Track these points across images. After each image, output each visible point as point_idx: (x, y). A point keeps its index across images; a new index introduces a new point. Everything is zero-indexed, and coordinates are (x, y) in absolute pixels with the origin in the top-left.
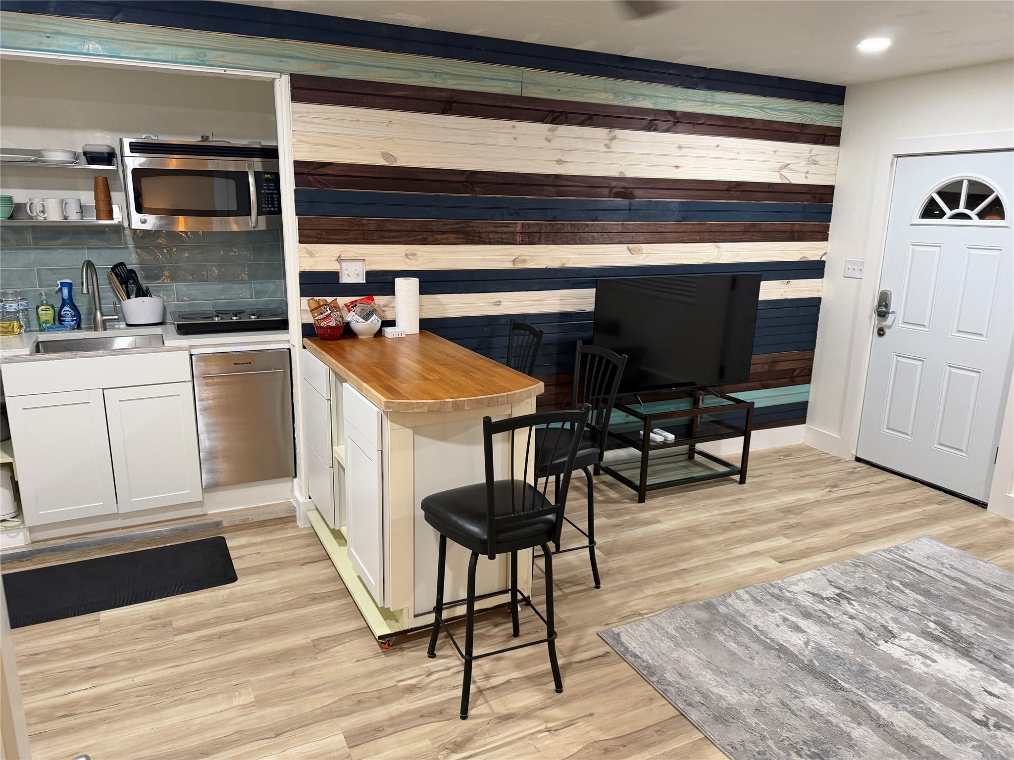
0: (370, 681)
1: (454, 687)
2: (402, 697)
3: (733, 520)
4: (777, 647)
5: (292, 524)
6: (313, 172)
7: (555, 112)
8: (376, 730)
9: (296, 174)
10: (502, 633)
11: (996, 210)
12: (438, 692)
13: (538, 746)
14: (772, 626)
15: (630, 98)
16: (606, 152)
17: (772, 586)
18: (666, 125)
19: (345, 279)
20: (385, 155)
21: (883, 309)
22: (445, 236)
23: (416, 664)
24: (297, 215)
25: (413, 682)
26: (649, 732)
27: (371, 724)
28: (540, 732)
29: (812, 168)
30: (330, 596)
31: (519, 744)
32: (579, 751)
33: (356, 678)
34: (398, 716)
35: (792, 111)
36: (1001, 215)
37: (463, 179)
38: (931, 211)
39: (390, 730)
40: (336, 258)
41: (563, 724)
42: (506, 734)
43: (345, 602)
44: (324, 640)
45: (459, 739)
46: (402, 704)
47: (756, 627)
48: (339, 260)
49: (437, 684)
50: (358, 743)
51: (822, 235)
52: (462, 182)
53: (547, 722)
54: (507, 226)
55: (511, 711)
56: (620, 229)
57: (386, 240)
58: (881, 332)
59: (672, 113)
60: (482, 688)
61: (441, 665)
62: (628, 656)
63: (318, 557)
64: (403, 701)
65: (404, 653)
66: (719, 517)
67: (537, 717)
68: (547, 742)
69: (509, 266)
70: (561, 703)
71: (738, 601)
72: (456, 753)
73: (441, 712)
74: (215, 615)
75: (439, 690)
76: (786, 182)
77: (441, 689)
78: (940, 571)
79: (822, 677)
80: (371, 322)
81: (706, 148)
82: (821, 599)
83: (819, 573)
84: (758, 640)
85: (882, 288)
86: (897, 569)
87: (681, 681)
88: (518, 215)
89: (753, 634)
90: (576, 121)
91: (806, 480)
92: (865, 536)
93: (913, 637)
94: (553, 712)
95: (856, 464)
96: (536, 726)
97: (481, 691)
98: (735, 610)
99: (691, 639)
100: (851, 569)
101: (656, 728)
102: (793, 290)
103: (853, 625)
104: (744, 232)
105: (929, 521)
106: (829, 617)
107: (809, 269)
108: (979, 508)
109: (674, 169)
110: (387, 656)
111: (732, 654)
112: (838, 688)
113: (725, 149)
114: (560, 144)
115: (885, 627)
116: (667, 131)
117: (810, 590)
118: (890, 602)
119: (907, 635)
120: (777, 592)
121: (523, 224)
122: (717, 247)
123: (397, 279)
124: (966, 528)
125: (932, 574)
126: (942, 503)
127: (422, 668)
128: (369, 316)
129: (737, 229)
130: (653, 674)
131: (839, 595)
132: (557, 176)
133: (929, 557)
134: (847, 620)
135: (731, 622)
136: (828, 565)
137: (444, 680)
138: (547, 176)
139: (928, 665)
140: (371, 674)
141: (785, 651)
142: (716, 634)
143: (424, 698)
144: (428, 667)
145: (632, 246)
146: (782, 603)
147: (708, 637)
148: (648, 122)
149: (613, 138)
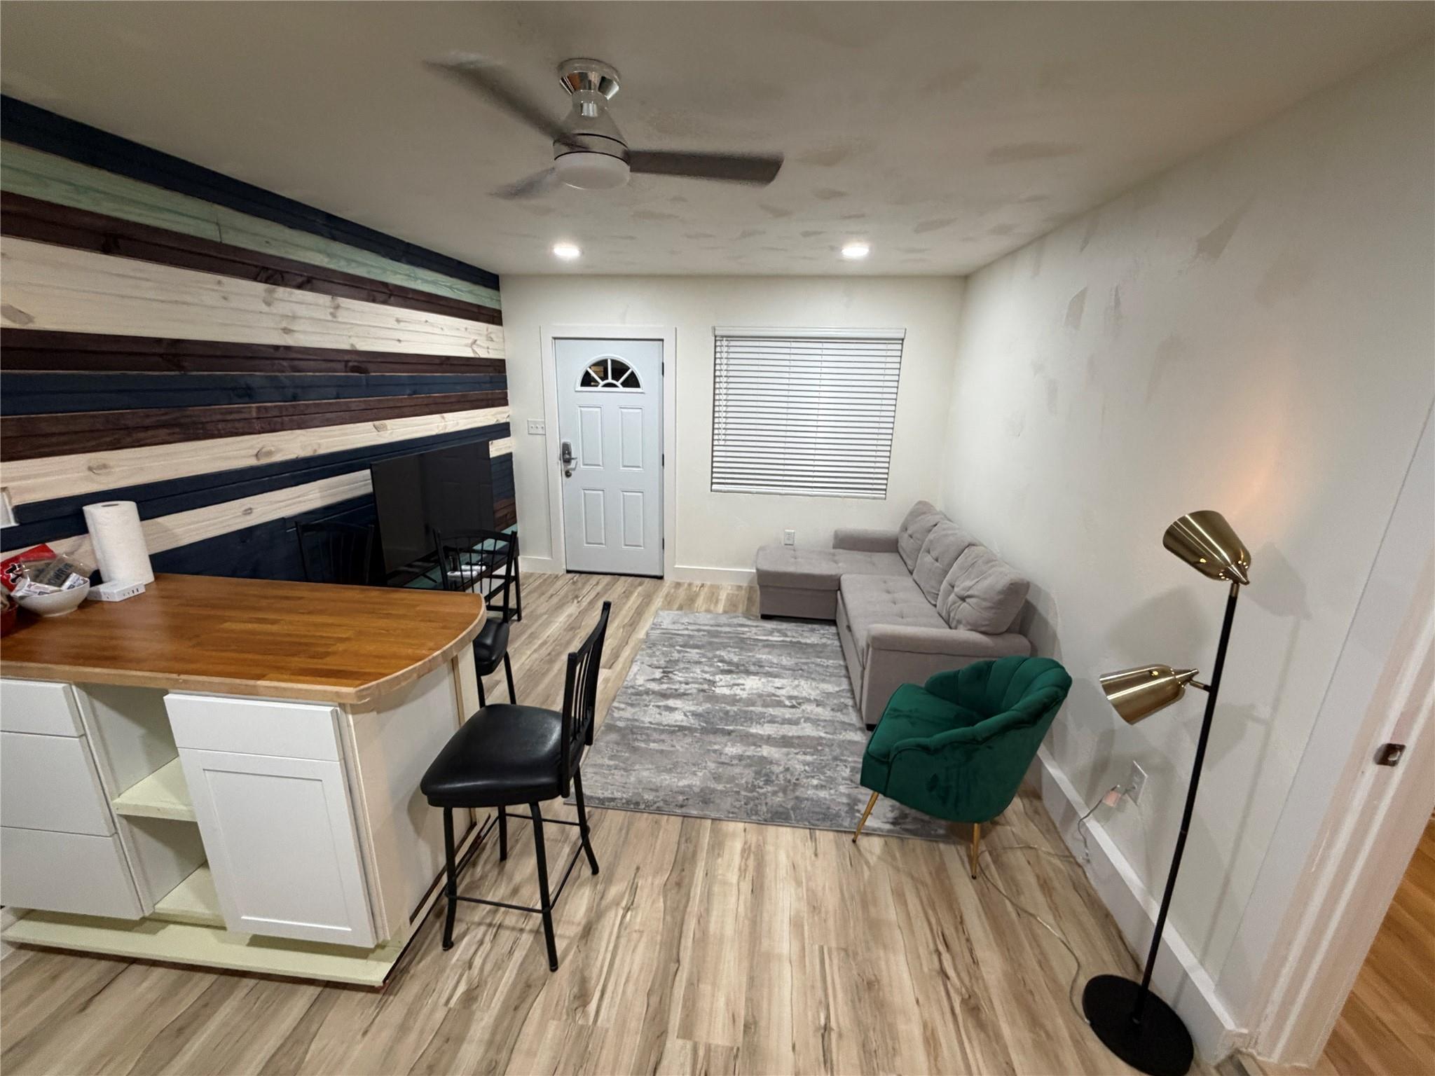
0: (412, 1037)
1: (510, 952)
2: (472, 1014)
4: (677, 729)
7: (268, 269)
10: (488, 867)
11: (632, 382)
12: (500, 972)
13: (637, 928)
14: (658, 716)
15: (343, 263)
16: (332, 321)
17: (627, 688)
18: (383, 297)
21: (566, 455)
22: (150, 433)
23: (442, 971)
25: (462, 988)
26: (683, 847)
28: (624, 916)
29: (491, 345)
30: (206, 1005)
31: (623, 941)
32: (665, 902)
33: (390, 1051)
34: (494, 1033)
35: (470, 292)
36: (637, 385)
37: (161, 350)
38: (587, 381)
39: (504, 1054)
41: (630, 895)
42: (604, 944)
43: (246, 991)
44: (277, 1057)
45: (575, 990)
46: (482, 1019)
47: (651, 723)
49: (488, 967)
51: (503, 401)
52: (161, 355)
53: (618, 904)
54: (238, 412)
55: (583, 922)
56: (363, 406)
57: (47, 450)
58: (568, 474)
59: (385, 285)
60: (536, 928)
61: (469, 945)
62: (607, 804)
64: (478, 1015)
65: (412, 972)
67: (608, 908)
68: (638, 920)
69: (253, 462)
70: (609, 881)
71: (621, 712)
72: (589, 1003)
73: (528, 986)
75: (499, 969)
76: (477, 356)
77: (499, 966)
78: (687, 629)
79: (716, 731)
80: (71, 587)
81: (419, 322)
82: (659, 681)
83: (638, 663)
84: (663, 731)
85: (563, 441)
86: (669, 638)
87: (657, 794)
88: (250, 396)
89: (655, 729)
90: (294, 283)
91: (555, 600)
92: (631, 625)
93: (721, 676)
94: (613, 891)
95: (570, 575)
96: (616, 915)
97: (537, 932)
98: (628, 720)
99: (627, 759)
100: (649, 651)
101: (683, 840)
102: (497, 448)
103: (693, 688)
104: (459, 402)
105: (648, 599)
106: (676, 690)
107: (502, 430)
108: (659, 581)
109: (397, 343)
110: (396, 995)
111: (662, 752)
112: (729, 733)
113: (432, 325)
114: (281, 308)
115: (705, 679)
116: (384, 302)
117: (647, 678)
118: (689, 662)
119: (717, 678)
120: (633, 691)
121: (258, 408)
122: (443, 418)
123: (88, 509)
124: (667, 595)
125: (686, 632)
126: (640, 584)
127: (455, 964)
128: (60, 578)
129: (453, 400)
130: (637, 804)
131: (664, 672)
132: (288, 348)
133: (674, 623)
134: (687, 687)
135: (635, 730)
136: (636, 655)
137: (492, 956)
138: (277, 348)
139: (744, 690)
140: (404, 1029)
141: (682, 728)
142: (637, 744)
143: (496, 990)
144: (458, 960)
145: (377, 423)
146: (645, 697)
147: (635, 750)
148: (366, 291)
149: (337, 307)
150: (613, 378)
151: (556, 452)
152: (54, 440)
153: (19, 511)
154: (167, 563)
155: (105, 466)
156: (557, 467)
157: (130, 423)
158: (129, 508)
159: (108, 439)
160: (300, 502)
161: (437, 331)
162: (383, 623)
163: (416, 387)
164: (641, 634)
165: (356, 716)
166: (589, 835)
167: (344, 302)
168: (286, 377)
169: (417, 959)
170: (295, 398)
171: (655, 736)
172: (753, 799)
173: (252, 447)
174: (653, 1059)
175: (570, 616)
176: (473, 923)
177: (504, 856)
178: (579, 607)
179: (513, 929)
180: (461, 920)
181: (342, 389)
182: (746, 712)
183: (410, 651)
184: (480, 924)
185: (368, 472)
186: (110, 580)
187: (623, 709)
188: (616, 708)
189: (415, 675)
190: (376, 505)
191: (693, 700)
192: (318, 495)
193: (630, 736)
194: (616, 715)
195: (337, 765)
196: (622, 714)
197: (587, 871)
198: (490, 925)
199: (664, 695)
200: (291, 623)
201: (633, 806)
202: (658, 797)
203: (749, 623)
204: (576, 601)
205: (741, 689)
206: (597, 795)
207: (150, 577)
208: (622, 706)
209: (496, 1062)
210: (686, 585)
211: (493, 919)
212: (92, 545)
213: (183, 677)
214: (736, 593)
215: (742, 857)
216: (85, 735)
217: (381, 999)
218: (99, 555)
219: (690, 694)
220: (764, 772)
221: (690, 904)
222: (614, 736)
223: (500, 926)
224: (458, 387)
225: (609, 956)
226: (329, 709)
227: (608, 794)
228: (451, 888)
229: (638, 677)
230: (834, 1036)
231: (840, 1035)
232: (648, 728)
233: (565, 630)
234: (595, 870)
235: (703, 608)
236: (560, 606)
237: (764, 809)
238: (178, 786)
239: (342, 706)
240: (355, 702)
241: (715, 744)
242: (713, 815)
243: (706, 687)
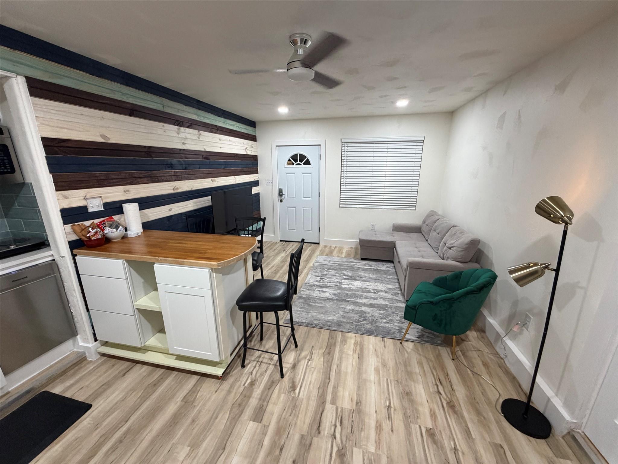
0: (232, 395)
1: (266, 371)
2: (253, 389)
3: (274, 269)
5: (85, 362)
6: (57, 145)
7: (178, 121)
8: (260, 408)
9: (44, 146)
10: (256, 342)
12: (262, 377)
13: (313, 367)
14: (319, 294)
15: (202, 118)
16: (198, 140)
17: (306, 283)
19: (91, 210)
20: (102, 136)
21: (281, 193)
22: (141, 180)
23: (242, 374)
24: (51, 172)
25: (249, 381)
26: (330, 340)
27: (255, 408)
28: (308, 362)
29: (252, 149)
30: (162, 378)
31: (308, 370)
32: (324, 359)
33: (225, 398)
34: (261, 396)
35: (245, 129)
36: (309, 164)
37: (146, 150)
38: (290, 163)
39: (265, 403)
40: (83, 198)
41: (310, 356)
42: (301, 371)
43: (174, 376)
44: (187, 396)
45: (291, 385)
46: (257, 391)
47: (316, 296)
48: (85, 199)
49: (258, 375)
50: (261, 419)
51: (256, 172)
52: (145, 152)
53: (305, 358)
54: (168, 173)
55: (293, 363)
56: (208, 172)
57: (112, 184)
58: (281, 201)
59: (216, 126)
60: (275, 364)
61: (251, 367)
62: (300, 324)
63: (128, 367)
64: (255, 390)
65: (231, 374)
66: (270, 271)
67: (302, 359)
68: (314, 364)
69: (172, 192)
70: (302, 350)
72: (296, 390)
73: (273, 382)
75: (262, 376)
76: (247, 154)
77: (262, 375)
78: (330, 263)
79: (343, 301)
80: (120, 231)
81: (227, 140)
82: (319, 281)
83: (310, 275)
84: (321, 300)
85: (279, 188)
86: (323, 266)
87: (320, 322)
88: (172, 167)
89: (318, 299)
90: (186, 126)
91: (276, 251)
92: (307, 261)
93: (344, 281)
94: (303, 354)
95: (281, 242)
96: (305, 362)
97: (276, 365)
98: (307, 295)
99: (307, 309)
100: (315, 271)
101: (330, 338)
102: (255, 190)
103: (333, 284)
104: (240, 172)
105: (313, 252)
106: (326, 285)
107: (256, 183)
108: (318, 245)
109: (219, 148)
110: (226, 380)
111: (321, 307)
112: (348, 301)
113: (232, 141)
114: (182, 135)
115: (338, 281)
116: (215, 133)
117: (314, 280)
118: (331, 275)
119: (343, 281)
120: (309, 285)
121: (174, 171)
122: (235, 178)
123: (123, 205)
124: (321, 250)
125: (329, 264)
126: (310, 246)
127: (246, 373)
128: (117, 227)
129: (239, 171)
130: (312, 324)
131: (321, 278)
132: (184, 150)
133: (324, 261)
134: (331, 284)
135: (310, 299)
136: (309, 272)
137: (259, 371)
138: (180, 150)
139: (354, 286)
140: (229, 392)
141: (328, 299)
142: (311, 303)
143: (261, 383)
144: (247, 372)
145: (212, 179)
146: (313, 287)
147: (310, 306)
148: (209, 129)
149: (200, 135)
150: (300, 162)
151: (277, 192)
152: (114, 181)
153: (105, 205)
154: (147, 226)
155: (128, 191)
156: (277, 198)
157: (136, 176)
158: (136, 205)
159: (129, 181)
160: (186, 207)
161: (234, 144)
162: (222, 245)
163: (226, 165)
164: (311, 264)
165: (217, 274)
166: (294, 332)
167: (202, 133)
168: (184, 161)
169: (233, 370)
170: (186, 168)
171: (318, 301)
172: (358, 325)
173: (172, 186)
174: (321, 410)
175: (282, 257)
176: (252, 360)
177: (262, 339)
178: (286, 254)
179: (267, 363)
180: (247, 359)
181: (201, 165)
182: (355, 294)
183: (233, 253)
184: (254, 361)
185: (210, 197)
186: (130, 230)
187: (305, 291)
188: (302, 290)
189: (236, 261)
190: (213, 210)
191: (333, 289)
192: (192, 205)
193: (308, 301)
194: (302, 293)
195: (210, 291)
196: (304, 293)
197: (293, 346)
198: (258, 361)
199: (321, 287)
200: (191, 244)
201: (310, 325)
202: (320, 323)
203: (356, 261)
204: (284, 252)
205: (353, 286)
206: (296, 321)
207: (142, 230)
208: (305, 290)
209: (263, 405)
210: (329, 247)
211: (259, 359)
212: (124, 218)
213: (159, 258)
214: (350, 250)
215: (354, 346)
216: (127, 279)
217: (221, 382)
218: (127, 221)
219: (332, 287)
220: (363, 316)
221: (334, 360)
222: (301, 300)
223: (261, 362)
224: (240, 166)
225: (303, 375)
226: (208, 270)
227: (300, 321)
228: (245, 345)
229: (310, 280)
230: (392, 410)
231: (395, 410)
232: (315, 298)
233: (281, 262)
234: (296, 346)
235: (336, 255)
236: (278, 254)
237: (363, 329)
238: (157, 300)
239: (212, 269)
240: (217, 267)
241: (342, 305)
242: (342, 330)
243: (338, 284)
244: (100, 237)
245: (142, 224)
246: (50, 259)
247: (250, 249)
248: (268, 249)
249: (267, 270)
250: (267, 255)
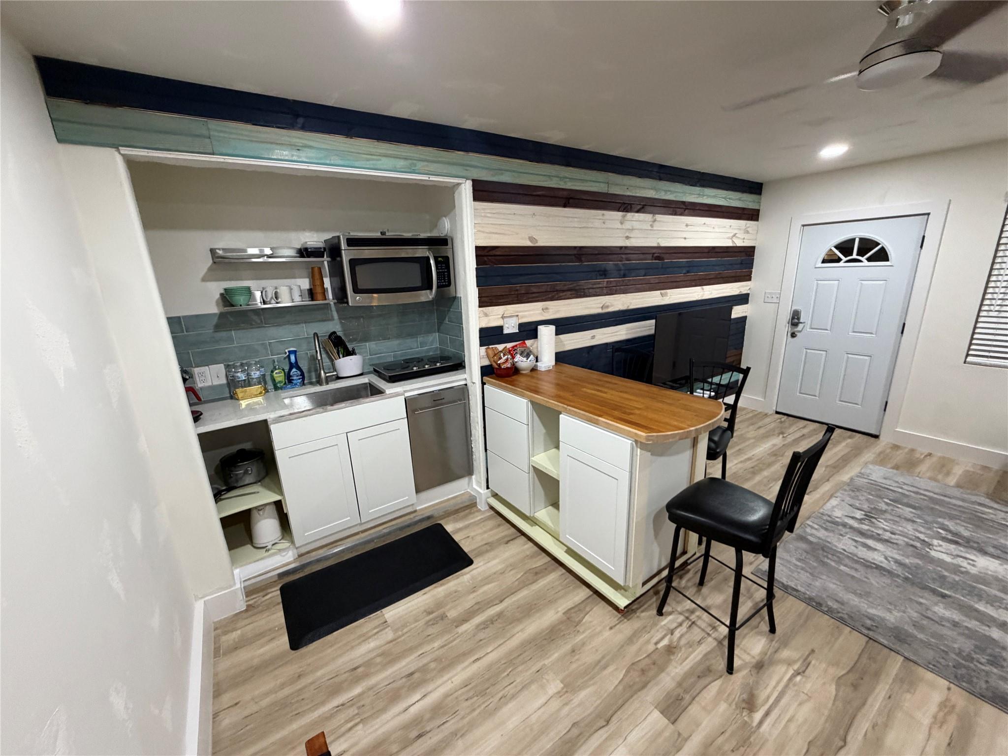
0: (634, 648)
1: (699, 642)
2: (670, 660)
4: (874, 566)
6: (487, 254)
7: (625, 204)
8: (677, 700)
9: (477, 256)
10: (690, 584)
11: (882, 256)
12: (691, 649)
13: (805, 691)
15: (663, 193)
16: (651, 230)
17: (822, 514)
18: (680, 211)
19: (506, 331)
20: (531, 239)
21: (795, 319)
22: (564, 294)
23: (655, 625)
24: (478, 286)
25: (665, 642)
26: (864, 660)
27: (668, 693)
28: (794, 676)
29: (746, 236)
31: (791, 692)
32: (837, 691)
33: (622, 646)
34: (683, 681)
35: (739, 199)
36: (885, 258)
37: (575, 252)
38: (830, 259)
39: (687, 697)
40: (500, 316)
41: (802, 665)
42: (773, 683)
44: (571, 612)
45: (745, 697)
46: (676, 668)
47: (844, 550)
48: (503, 317)
49: (683, 642)
50: (675, 717)
51: (748, 278)
52: (574, 255)
53: (790, 664)
54: (599, 284)
55: (757, 658)
56: (657, 281)
57: (530, 300)
58: (793, 335)
59: (683, 203)
60: (719, 640)
61: (672, 621)
62: (790, 591)
63: (512, 535)
64: (674, 663)
65: (638, 614)
67: (780, 662)
68: (808, 686)
69: (600, 311)
70: (785, 644)
72: (754, 712)
74: (474, 602)
76: (735, 245)
77: (691, 645)
78: (902, 488)
79: (925, 588)
80: (530, 361)
81: (700, 225)
82: (860, 521)
83: (838, 499)
84: (857, 562)
85: (794, 308)
86: (878, 490)
87: (843, 607)
88: (605, 275)
89: (848, 557)
90: (636, 210)
91: (762, 431)
92: (834, 467)
93: (941, 543)
94: (785, 654)
95: (778, 416)
96: (786, 673)
97: (720, 643)
98: (819, 538)
99: (815, 568)
100: (853, 494)
101: (866, 656)
102: (737, 312)
103: (901, 540)
104: (716, 278)
105: (856, 452)
106: (879, 535)
107: (743, 299)
108: (873, 439)
109: (684, 240)
110: (628, 620)
111: (853, 577)
112: (944, 596)
113: (708, 226)
114: (627, 225)
115: (918, 538)
116: (681, 214)
117: (847, 514)
118: (899, 517)
119: (935, 542)
120: (829, 519)
121: (607, 281)
122: (703, 289)
123: (539, 327)
124: (880, 453)
125: (900, 490)
126: (850, 437)
127: (662, 627)
128: (528, 356)
129: (712, 277)
130: (820, 604)
131: (866, 515)
132: (626, 247)
133: (885, 478)
134: (893, 536)
135: (825, 549)
136: (836, 492)
137: (687, 636)
138: (621, 248)
139: (974, 565)
140: (631, 640)
141: (878, 567)
142: (826, 560)
143: (686, 658)
144: (665, 625)
145: (662, 291)
146: (840, 527)
147: (824, 564)
148: (672, 209)
149: (655, 221)
150: (858, 254)
151: (785, 316)
152: (534, 295)
153: (521, 326)
154: (561, 357)
155: (547, 309)
156: (784, 328)
157: (558, 288)
158: (552, 328)
159: (550, 296)
160: (616, 335)
161: (711, 230)
162: (660, 405)
163: (690, 268)
164: (845, 476)
165: (643, 452)
166: (773, 601)
167: (659, 217)
168: (623, 265)
169: (643, 608)
170: (624, 276)
171: (847, 561)
172: (967, 668)
173: (600, 303)
175: (774, 445)
176: (676, 610)
177: (701, 583)
178: (784, 441)
179: (703, 630)
180: (669, 604)
181: (648, 270)
182: (975, 587)
183: (676, 423)
184: (680, 613)
185: (653, 321)
186: (541, 361)
187: (816, 529)
188: (809, 525)
189: (678, 438)
190: (654, 343)
191: (898, 550)
192: (625, 332)
193: (821, 552)
194: (808, 530)
195: (627, 475)
196: (814, 532)
197: (765, 627)
198: (687, 618)
199: (862, 533)
200: (612, 395)
201: (816, 604)
202: (843, 610)
203: (996, 506)
204: (781, 436)
205: (969, 564)
206: (781, 580)
207: (553, 363)
208: (816, 526)
209: (682, 697)
210: (906, 450)
211: (690, 616)
212: (537, 345)
213: (569, 407)
214: (979, 472)
215: (940, 710)
216: (528, 425)
217: (620, 618)
218: (539, 349)
219: (896, 544)
220: (989, 651)
221: (866, 708)
222: (803, 546)
223: (693, 623)
224: (717, 268)
225: (775, 694)
226: (630, 442)
227: (792, 584)
228: (669, 579)
229: (836, 510)
232: (841, 553)
233: (768, 454)
234: (773, 630)
235: (928, 474)
236: (766, 436)
237: (984, 686)
238: (556, 461)
239: (636, 442)
240: (644, 441)
241: (922, 597)
242: (906, 654)
243: (918, 545)
244: (509, 365)
245: (557, 354)
246: (463, 383)
247: (707, 423)
248: (746, 423)
249: (736, 462)
250: (742, 435)
